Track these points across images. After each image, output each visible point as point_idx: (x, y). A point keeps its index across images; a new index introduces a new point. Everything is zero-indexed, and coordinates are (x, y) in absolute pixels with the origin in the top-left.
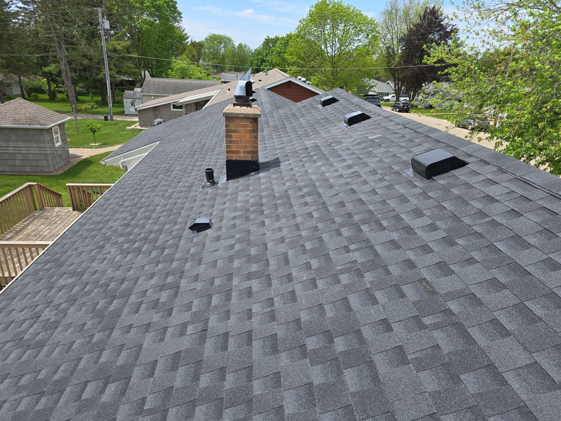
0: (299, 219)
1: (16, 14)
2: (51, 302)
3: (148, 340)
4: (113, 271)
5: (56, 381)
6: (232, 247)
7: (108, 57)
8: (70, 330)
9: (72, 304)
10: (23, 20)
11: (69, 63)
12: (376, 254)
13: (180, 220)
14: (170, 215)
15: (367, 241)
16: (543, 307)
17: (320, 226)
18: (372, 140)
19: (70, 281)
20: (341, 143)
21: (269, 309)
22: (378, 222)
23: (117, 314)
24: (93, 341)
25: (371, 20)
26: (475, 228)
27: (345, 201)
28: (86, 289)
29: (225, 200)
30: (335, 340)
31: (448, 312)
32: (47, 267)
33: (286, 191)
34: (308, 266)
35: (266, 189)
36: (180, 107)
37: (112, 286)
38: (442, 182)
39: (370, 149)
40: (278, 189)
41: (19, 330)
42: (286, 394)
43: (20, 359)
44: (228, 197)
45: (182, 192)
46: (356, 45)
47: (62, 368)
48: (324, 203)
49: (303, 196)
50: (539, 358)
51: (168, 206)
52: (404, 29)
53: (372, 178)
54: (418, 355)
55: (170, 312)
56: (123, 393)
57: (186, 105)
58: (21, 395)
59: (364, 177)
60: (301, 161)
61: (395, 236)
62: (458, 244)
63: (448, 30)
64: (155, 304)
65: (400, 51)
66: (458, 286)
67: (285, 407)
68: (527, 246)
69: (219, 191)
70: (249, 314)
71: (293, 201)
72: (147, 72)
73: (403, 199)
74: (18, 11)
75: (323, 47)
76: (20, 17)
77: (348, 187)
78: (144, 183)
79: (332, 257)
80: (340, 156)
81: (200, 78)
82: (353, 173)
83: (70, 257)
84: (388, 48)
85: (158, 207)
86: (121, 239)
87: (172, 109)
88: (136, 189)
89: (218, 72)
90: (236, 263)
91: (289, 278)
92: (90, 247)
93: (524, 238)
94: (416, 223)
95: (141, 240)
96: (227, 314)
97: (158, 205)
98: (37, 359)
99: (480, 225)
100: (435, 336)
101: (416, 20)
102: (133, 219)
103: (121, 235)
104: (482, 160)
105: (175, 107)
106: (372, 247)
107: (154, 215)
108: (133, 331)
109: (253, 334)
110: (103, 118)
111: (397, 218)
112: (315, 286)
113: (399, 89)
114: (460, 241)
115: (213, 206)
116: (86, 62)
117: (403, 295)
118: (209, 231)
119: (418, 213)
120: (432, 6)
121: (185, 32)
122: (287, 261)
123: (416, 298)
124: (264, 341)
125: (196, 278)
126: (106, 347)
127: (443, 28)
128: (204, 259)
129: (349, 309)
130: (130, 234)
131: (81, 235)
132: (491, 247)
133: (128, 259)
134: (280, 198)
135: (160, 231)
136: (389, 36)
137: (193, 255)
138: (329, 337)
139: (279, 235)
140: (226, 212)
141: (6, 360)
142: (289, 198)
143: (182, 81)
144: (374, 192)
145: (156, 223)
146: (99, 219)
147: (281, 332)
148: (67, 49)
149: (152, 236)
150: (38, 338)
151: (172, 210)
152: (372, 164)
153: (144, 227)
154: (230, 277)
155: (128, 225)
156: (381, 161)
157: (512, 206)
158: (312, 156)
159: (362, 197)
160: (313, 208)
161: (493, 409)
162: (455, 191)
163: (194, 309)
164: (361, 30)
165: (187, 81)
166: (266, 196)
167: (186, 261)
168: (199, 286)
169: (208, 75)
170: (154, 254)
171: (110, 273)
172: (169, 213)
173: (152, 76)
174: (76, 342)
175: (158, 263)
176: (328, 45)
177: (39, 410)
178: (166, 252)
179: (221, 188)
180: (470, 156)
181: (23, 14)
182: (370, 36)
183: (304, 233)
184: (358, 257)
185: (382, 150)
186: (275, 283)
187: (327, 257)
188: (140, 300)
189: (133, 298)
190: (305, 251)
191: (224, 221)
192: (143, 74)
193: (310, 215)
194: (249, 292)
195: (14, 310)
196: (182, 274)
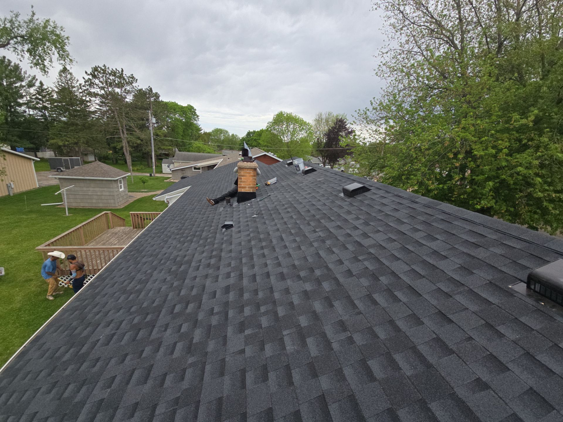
0: (285, 220)
1: (94, 112)
2: (140, 270)
3: (208, 282)
4: (177, 252)
5: (154, 307)
6: (249, 235)
7: (154, 139)
8: (157, 283)
9: (155, 270)
10: (99, 116)
11: (128, 142)
12: (331, 232)
13: (213, 224)
14: (206, 223)
15: (325, 226)
16: (413, 247)
17: (298, 222)
18: (319, 181)
19: (150, 259)
20: (303, 183)
21: (276, 262)
22: (329, 218)
23: (186, 272)
24: (174, 286)
25: (308, 124)
26: (378, 217)
27: (310, 210)
28: (161, 262)
29: (239, 213)
30: (315, 271)
31: (370, 253)
32: (132, 253)
33: (276, 207)
34: (295, 241)
35: (263, 207)
36: (199, 169)
37: (178, 259)
38: (359, 198)
39: (319, 185)
40: (270, 206)
41: (122, 286)
42: (293, 296)
43: (127, 299)
44: (241, 212)
45: (211, 211)
46: (300, 136)
47: (157, 300)
48: (298, 211)
49: (286, 209)
50: (414, 267)
51: (204, 218)
52: (325, 128)
53: (323, 198)
54: (357, 272)
55: (218, 268)
56: (199, 307)
57: (202, 167)
58: (133, 316)
59: (318, 198)
60: (281, 192)
61: (339, 223)
62: (371, 225)
63: (350, 130)
64: (209, 265)
65: (324, 141)
66: (373, 242)
67: (294, 302)
68: (404, 223)
69: (234, 209)
70: (266, 265)
71: (280, 211)
72: (176, 149)
73: (341, 207)
74: (96, 111)
75: (282, 137)
76: (97, 114)
77: (310, 203)
78: (185, 208)
79: (307, 235)
80: (303, 189)
81: (209, 153)
82: (312, 196)
83: (146, 247)
84: (318, 139)
85: (198, 220)
86: (178, 237)
87: (193, 170)
88: (181, 211)
89: (220, 150)
90: (253, 243)
91: (285, 247)
92: (158, 242)
93: (402, 220)
94: (349, 217)
95: (191, 236)
96: (253, 266)
97: (197, 218)
98: (139, 298)
99: (381, 216)
100: (365, 263)
101: (333, 125)
102: (183, 226)
103: (178, 234)
104: (377, 188)
105: (195, 168)
106: (328, 229)
107: (196, 223)
108: (198, 279)
109: (270, 273)
110: (149, 175)
111: (339, 215)
112: (300, 249)
113: (325, 161)
114: (371, 223)
115: (232, 217)
116: (139, 142)
117: (347, 249)
118: (233, 229)
119: (349, 213)
120: (340, 117)
121: (200, 127)
122: (282, 239)
123: (354, 249)
124: (276, 276)
125: (231, 251)
126: (183, 288)
127: (347, 129)
128: (233, 242)
129: (320, 257)
130: (183, 233)
131: (151, 236)
132: (387, 225)
133: (185, 245)
134: (272, 210)
135: (203, 231)
136: (318, 133)
137: (226, 241)
138: (312, 270)
139: (275, 228)
140: (241, 219)
141: (117, 301)
142: (278, 210)
143: (199, 154)
144: (325, 204)
145: (198, 227)
146: (160, 227)
147: (285, 271)
148: (127, 134)
149: (198, 233)
150: (137, 288)
151: (207, 220)
152: (321, 192)
153: (191, 230)
154: (251, 249)
155: (181, 229)
156: (326, 190)
157: (394, 207)
158: (287, 190)
159: (319, 207)
160: (292, 214)
161: (395, 289)
162: (366, 202)
163: (232, 266)
164: (303, 129)
165: (201, 154)
166: (263, 210)
167: (222, 244)
168: (233, 255)
169: (215, 151)
170: (201, 242)
171: (175, 253)
172: (206, 221)
173: (180, 151)
174: (163, 287)
175: (205, 246)
176: (285, 136)
177: (148, 322)
178: (209, 240)
179: (235, 208)
180: (371, 186)
181: (99, 112)
182: (308, 132)
183: (289, 226)
184: (321, 234)
185: (326, 185)
186: (277, 250)
187: (305, 236)
188: (198, 264)
189: (193, 264)
190: (292, 234)
191: (241, 224)
192: (174, 149)
193: (292, 217)
194: (264, 256)
195: (115, 277)
196: (221, 250)
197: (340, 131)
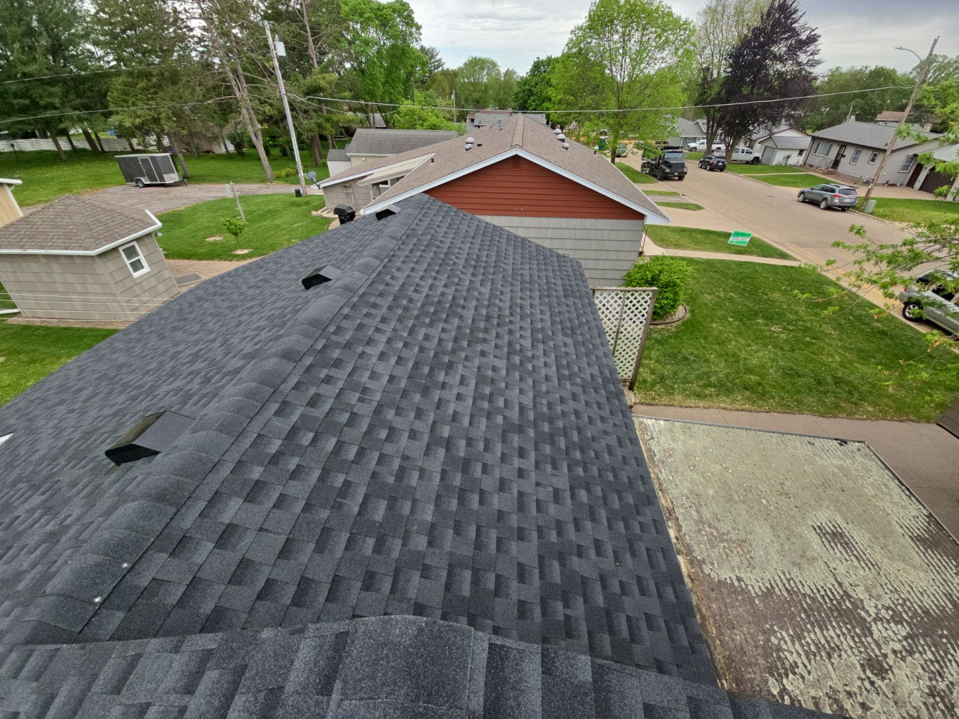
25: (685, 23)
46: (657, 67)
52: (732, 37)
63: (803, 37)
65: (722, 75)
84: (705, 71)
101: (756, 23)
110: (294, 192)
113: (713, 133)
121: (438, 57)
127: (794, 33)
136: (708, 51)
164: (667, 41)
182: (680, 52)
197: (774, 42)
